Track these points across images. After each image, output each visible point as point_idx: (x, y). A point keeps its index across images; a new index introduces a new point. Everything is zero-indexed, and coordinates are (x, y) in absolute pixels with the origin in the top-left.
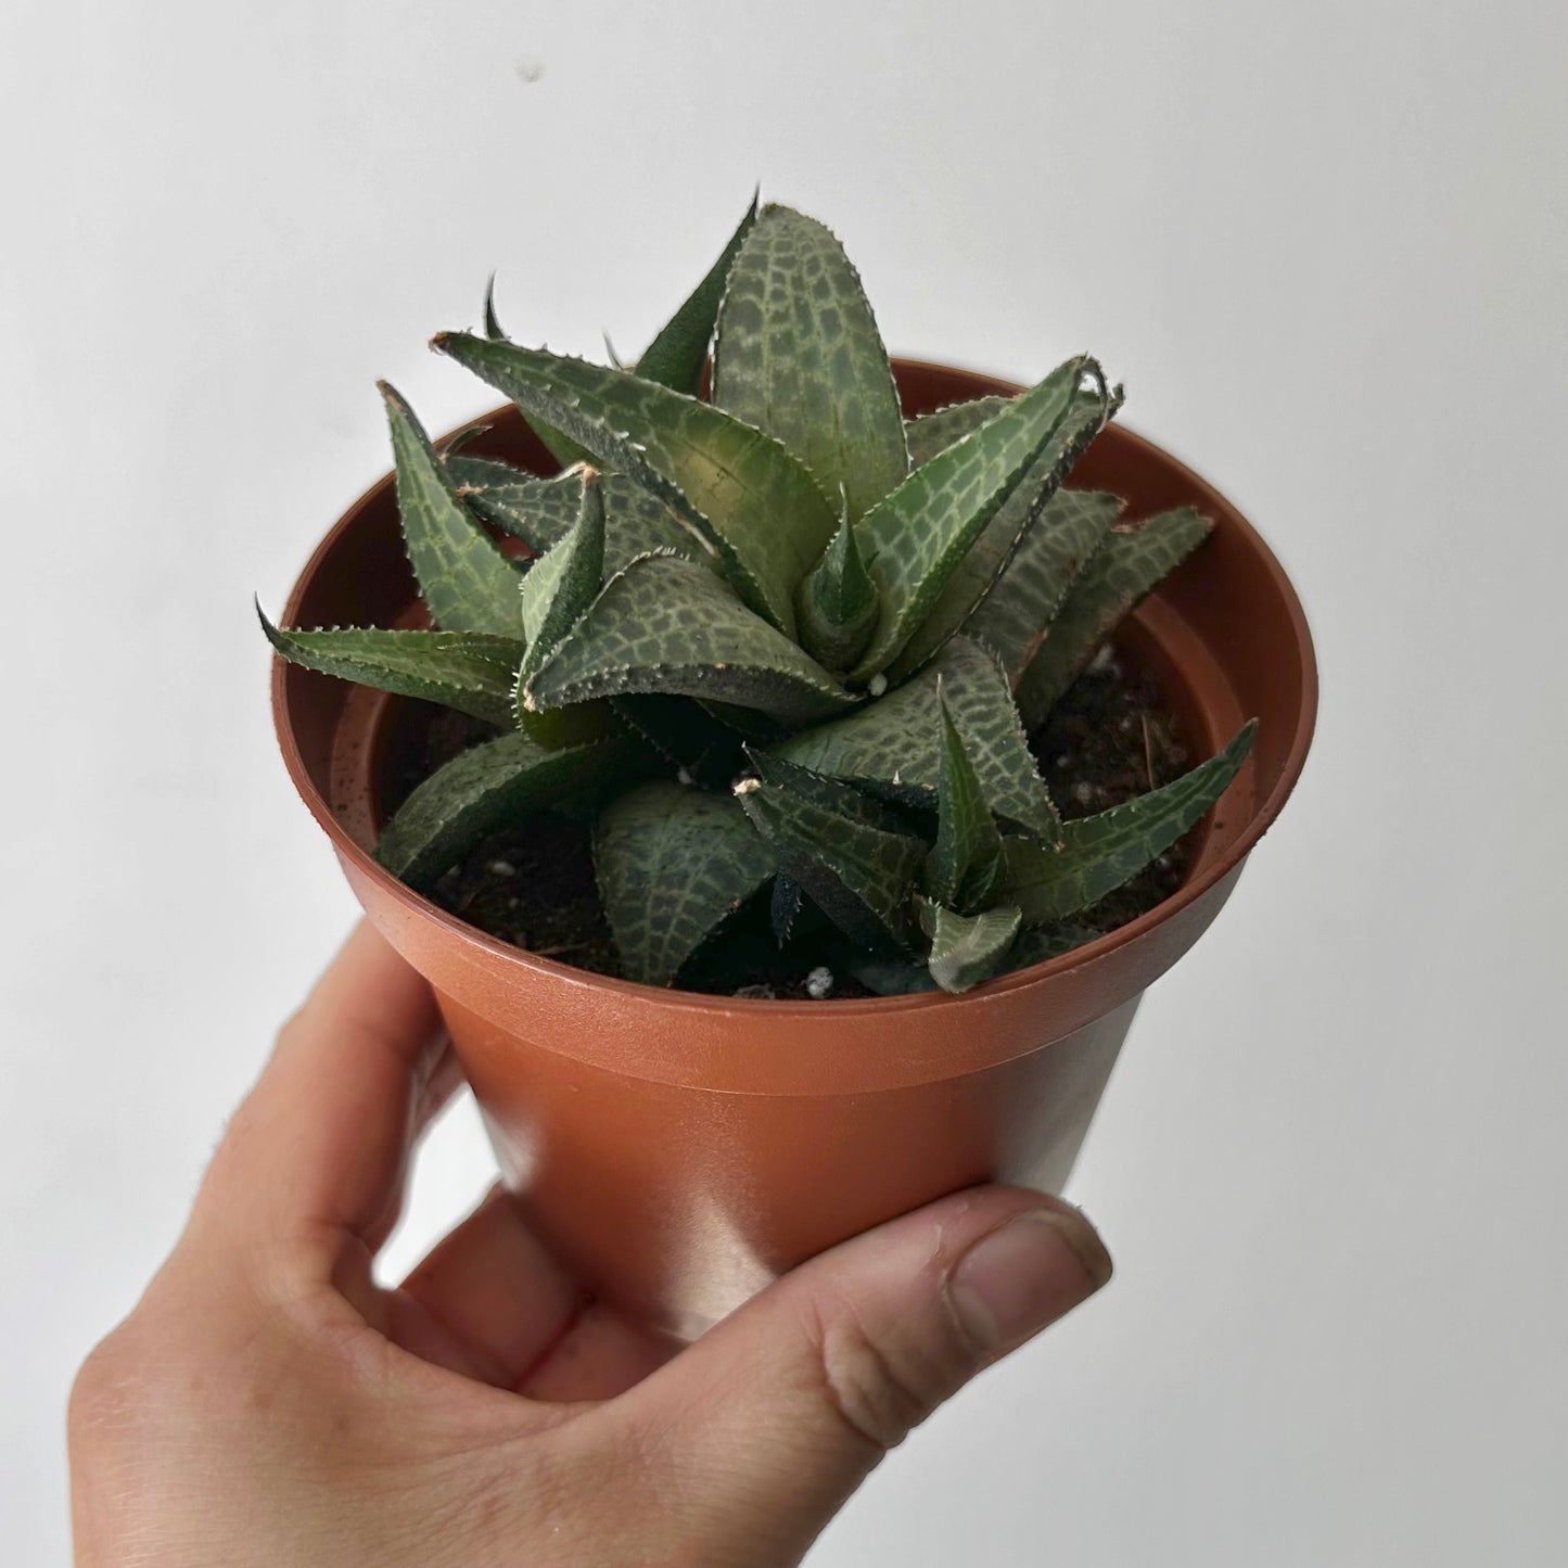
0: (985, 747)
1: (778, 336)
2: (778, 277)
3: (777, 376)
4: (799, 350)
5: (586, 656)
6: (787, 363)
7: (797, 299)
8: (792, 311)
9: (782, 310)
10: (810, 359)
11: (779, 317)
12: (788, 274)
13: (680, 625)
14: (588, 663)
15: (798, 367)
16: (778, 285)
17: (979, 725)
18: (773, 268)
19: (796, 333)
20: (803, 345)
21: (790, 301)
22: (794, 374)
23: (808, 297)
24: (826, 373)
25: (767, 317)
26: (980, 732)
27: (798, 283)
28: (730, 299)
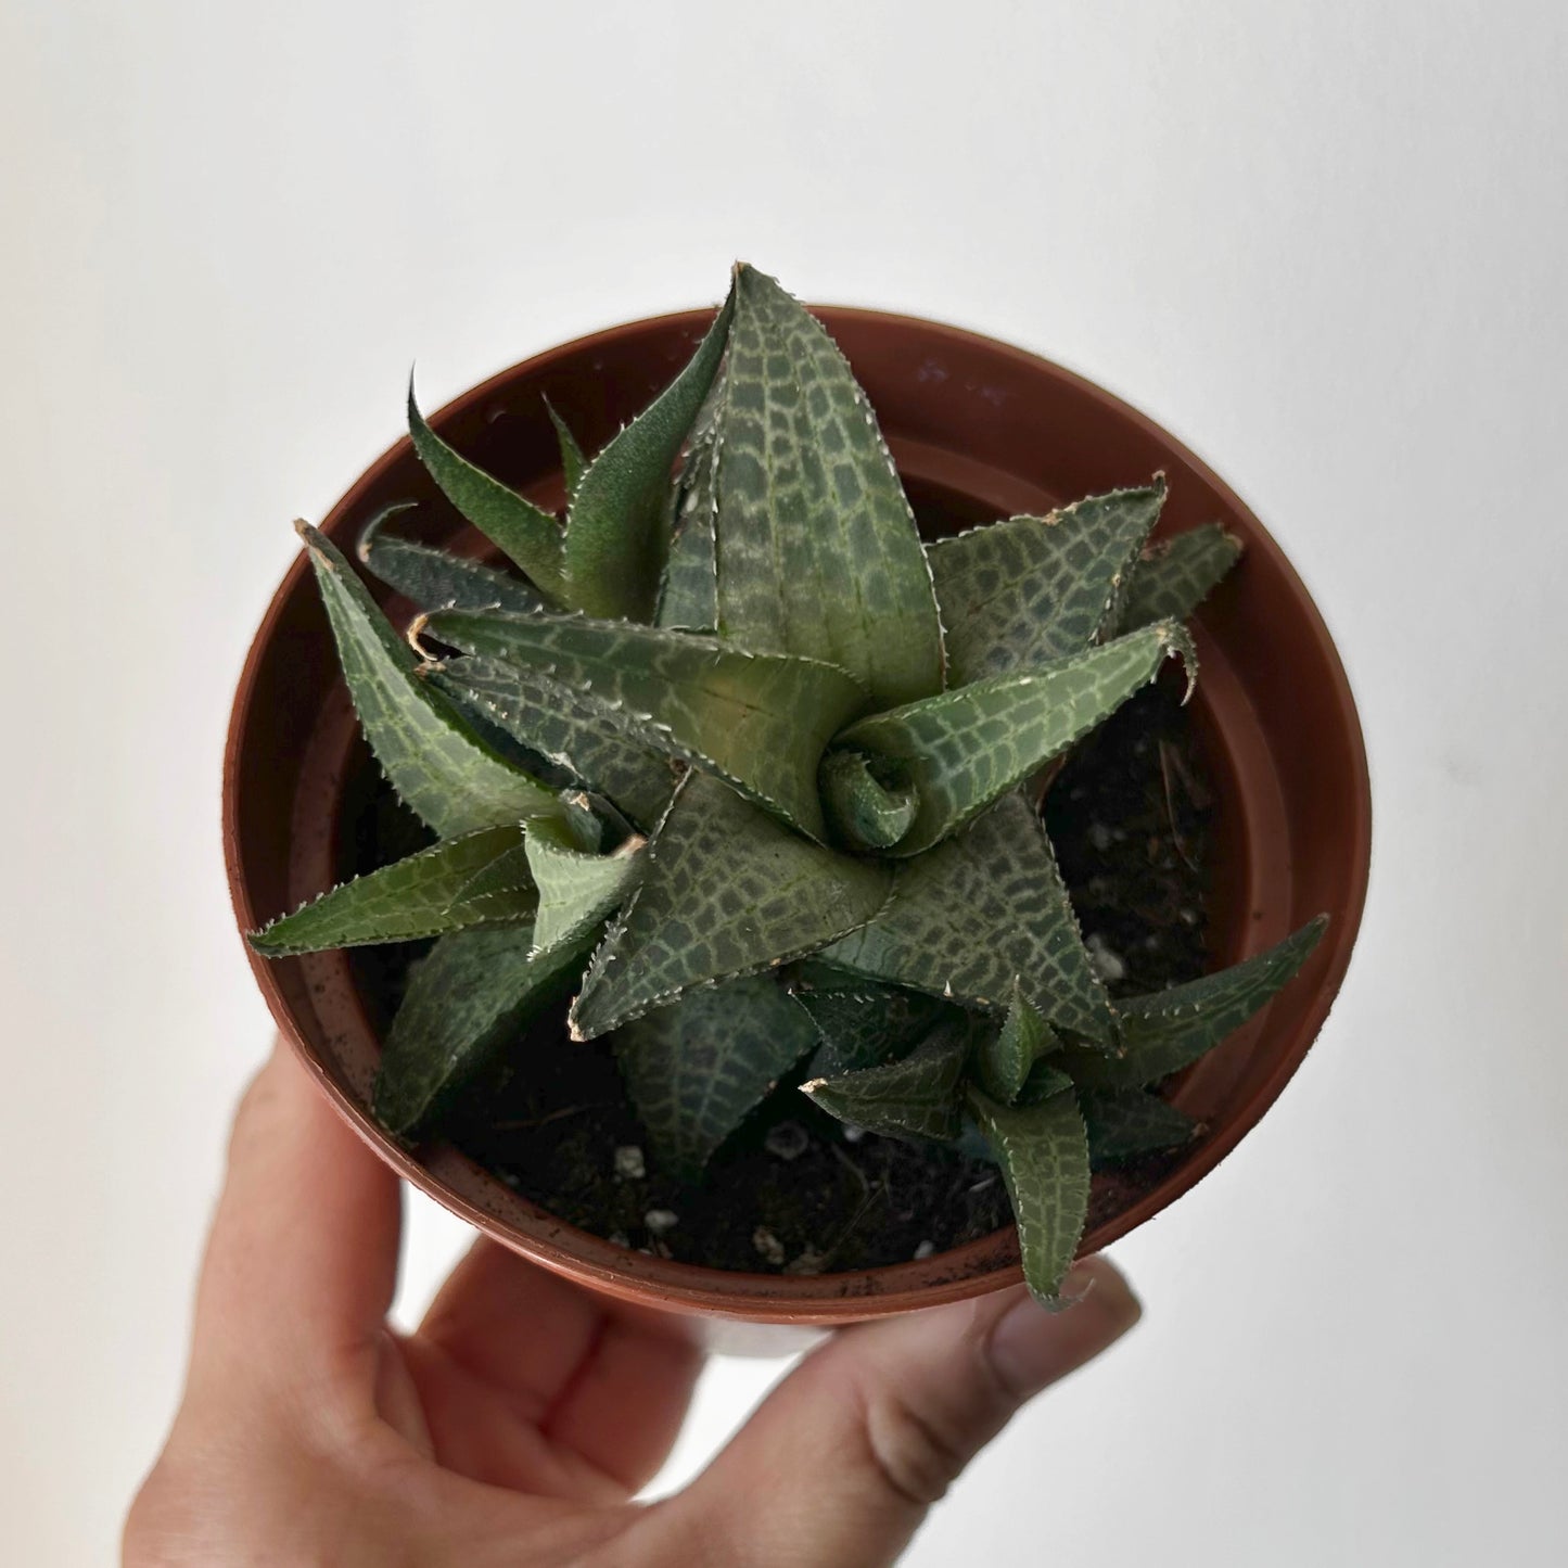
0: (1039, 945)
1: (786, 500)
2: (779, 421)
3: (788, 549)
4: (811, 516)
5: (631, 975)
6: (799, 531)
7: (805, 450)
8: (800, 467)
9: (788, 467)
10: (825, 524)
11: (785, 477)
12: (790, 413)
13: (726, 918)
14: (634, 984)
15: (812, 536)
16: (780, 432)
17: (1027, 916)
18: (771, 406)
19: (806, 495)
20: (815, 509)
21: (796, 453)
22: (807, 542)
23: (818, 447)
24: (843, 544)
25: (771, 477)
26: (1031, 926)
27: (802, 427)
28: (725, 451)
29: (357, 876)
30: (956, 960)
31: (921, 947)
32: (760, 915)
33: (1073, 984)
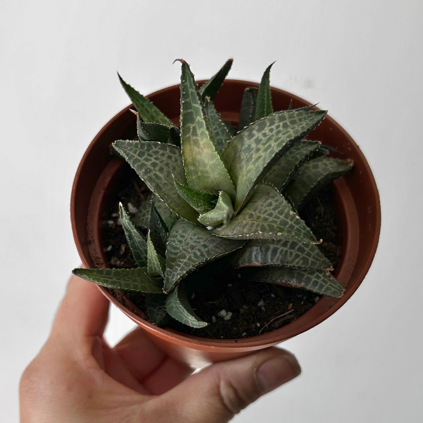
0: (185, 260)
1: (259, 138)
2: (278, 127)
3: (249, 146)
4: (258, 146)
6: (254, 146)
7: (273, 136)
8: (268, 137)
9: (267, 134)
10: (258, 150)
11: (265, 135)
12: (281, 128)
13: (150, 164)
15: (254, 149)
16: (275, 128)
17: (192, 255)
18: (281, 124)
19: (262, 142)
20: (260, 146)
21: (271, 134)
22: (253, 149)
23: (274, 138)
24: (255, 157)
25: (263, 132)
26: (190, 257)
27: (279, 132)
28: (266, 119)
29: (152, 103)
30: (176, 243)
31: (179, 234)
32: (154, 173)
33: (178, 272)
